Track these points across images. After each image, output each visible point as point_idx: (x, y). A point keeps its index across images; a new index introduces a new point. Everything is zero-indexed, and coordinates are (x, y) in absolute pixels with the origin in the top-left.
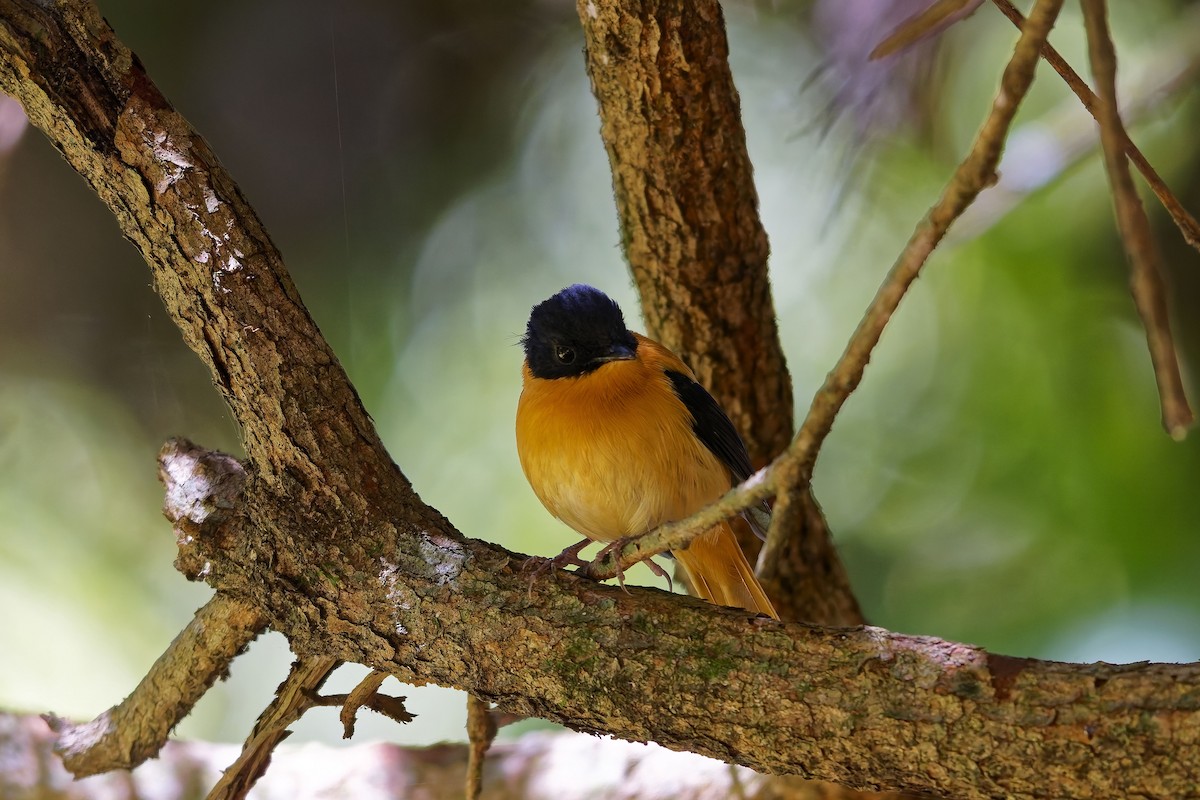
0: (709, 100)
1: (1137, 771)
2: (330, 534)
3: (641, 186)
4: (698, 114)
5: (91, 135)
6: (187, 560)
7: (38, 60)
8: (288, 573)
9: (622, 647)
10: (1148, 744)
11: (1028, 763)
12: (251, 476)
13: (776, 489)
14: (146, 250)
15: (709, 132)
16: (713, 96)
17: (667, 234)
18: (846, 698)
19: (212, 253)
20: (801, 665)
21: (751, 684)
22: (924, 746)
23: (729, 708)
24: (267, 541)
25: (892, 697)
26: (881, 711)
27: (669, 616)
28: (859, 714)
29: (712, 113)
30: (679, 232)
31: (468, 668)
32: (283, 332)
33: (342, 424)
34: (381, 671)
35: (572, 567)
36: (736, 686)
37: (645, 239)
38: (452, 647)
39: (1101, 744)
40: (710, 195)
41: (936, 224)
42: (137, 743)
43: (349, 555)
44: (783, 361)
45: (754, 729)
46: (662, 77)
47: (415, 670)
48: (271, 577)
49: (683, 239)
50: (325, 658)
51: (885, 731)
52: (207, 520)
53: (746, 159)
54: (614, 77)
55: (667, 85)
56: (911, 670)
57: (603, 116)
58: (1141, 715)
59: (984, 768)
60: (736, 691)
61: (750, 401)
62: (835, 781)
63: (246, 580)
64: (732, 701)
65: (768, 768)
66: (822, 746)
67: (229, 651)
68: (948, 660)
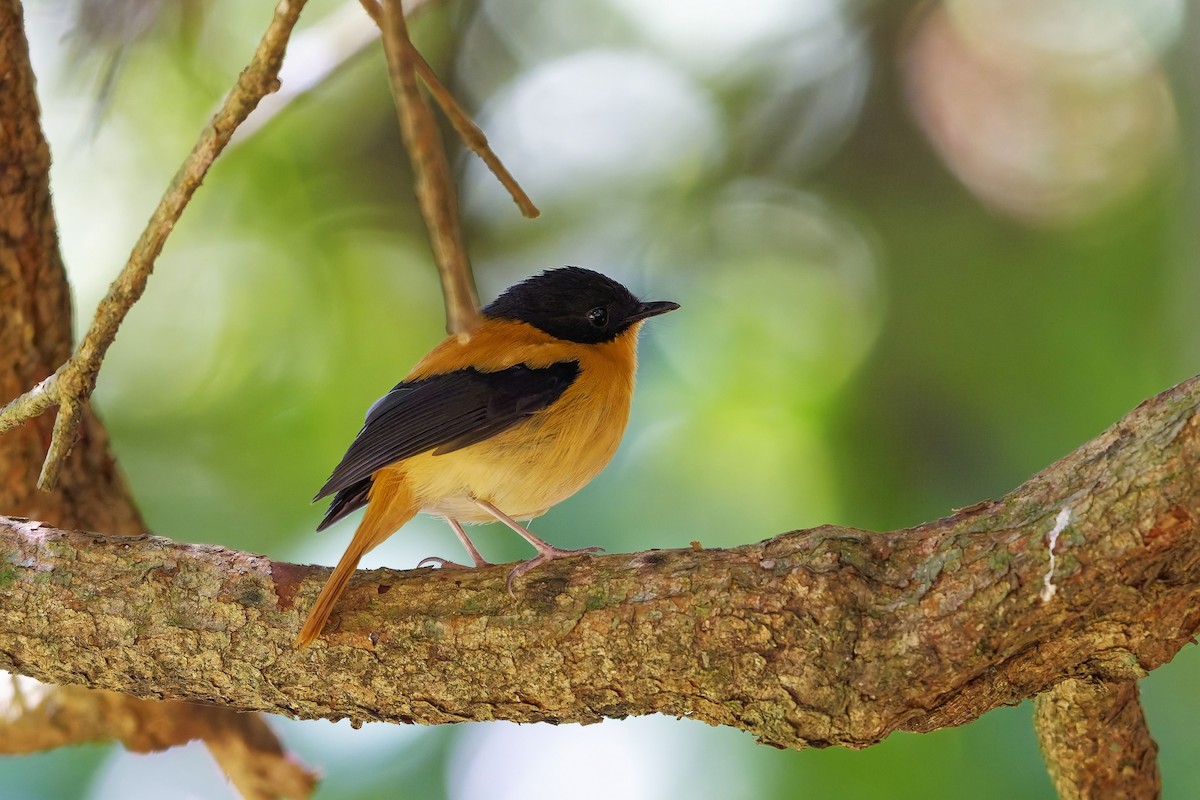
1: (422, 677)
10: (433, 650)
11: (311, 670)
13: (59, 399)
18: (129, 607)
20: (84, 574)
21: (34, 594)
22: (208, 654)
23: (13, 619)
25: (175, 606)
26: (165, 619)
28: (143, 623)
36: (19, 596)
39: (386, 650)
41: (218, 132)
44: (63, 272)
45: (38, 639)
51: (169, 639)
53: (28, 69)
56: (194, 578)
58: (425, 621)
59: (268, 676)
60: (19, 601)
61: (33, 312)
62: (119, 690)
64: (16, 611)
65: (52, 678)
66: (105, 656)
68: (232, 568)
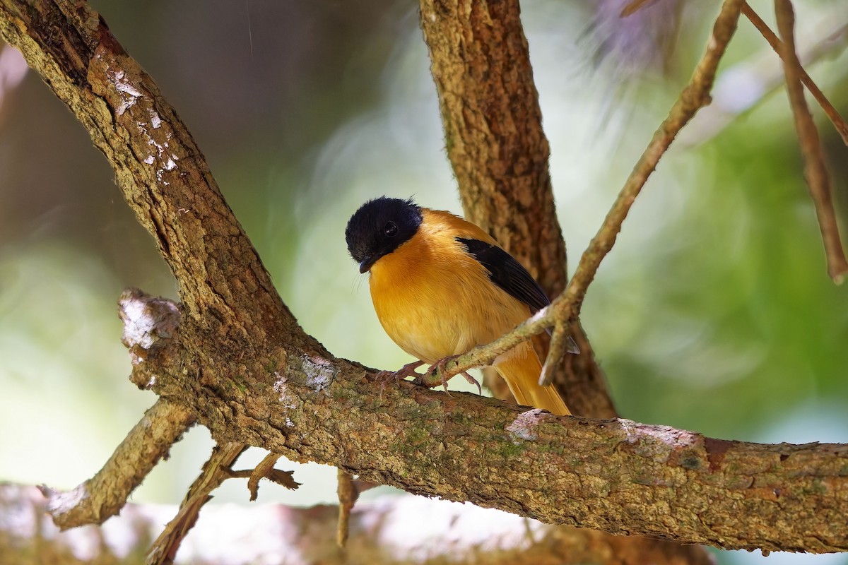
0: (507, 46)
1: (811, 520)
2: (239, 356)
3: (459, 107)
4: (498, 55)
5: (71, 74)
6: (139, 375)
7: (33, 22)
8: (210, 384)
9: (446, 435)
10: (819, 501)
11: (734, 515)
12: (184, 315)
13: (554, 322)
14: (110, 155)
15: (507, 68)
16: (510, 43)
17: (478, 142)
18: (605, 470)
19: (156, 158)
20: (573, 446)
21: (537, 460)
22: (660, 504)
23: (522, 478)
24: (195, 361)
25: (637, 469)
26: (630, 478)
27: (479, 413)
28: (614, 481)
29: (509, 56)
30: (486, 139)
31: (338, 451)
32: (206, 213)
33: (249, 278)
34: (276, 452)
35: (410, 378)
36: (527, 462)
37: (462, 145)
38: (325, 435)
39: (785, 501)
40: (508, 114)
41: (667, 132)
42: (105, 505)
43: (252, 370)
44: (560, 231)
45: (540, 492)
46: (474, 30)
47: (300, 452)
48: (198, 387)
49: (489, 144)
50: (237, 444)
51: (633, 493)
52: (153, 347)
53: (533, 88)
54: (440, 30)
55: (477, 37)
56: (650, 449)
57: (433, 59)
58: (813, 480)
59: (703, 519)
60: (527, 465)
61: (537, 259)
62: (597, 529)
63: (180, 389)
64: (524, 472)
65: (550, 520)
66: (588, 504)
67: (169, 439)
68: (677, 442)
